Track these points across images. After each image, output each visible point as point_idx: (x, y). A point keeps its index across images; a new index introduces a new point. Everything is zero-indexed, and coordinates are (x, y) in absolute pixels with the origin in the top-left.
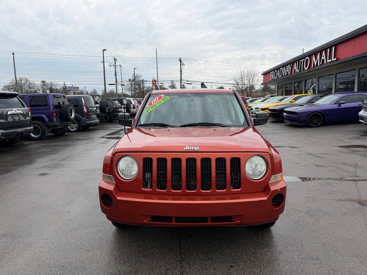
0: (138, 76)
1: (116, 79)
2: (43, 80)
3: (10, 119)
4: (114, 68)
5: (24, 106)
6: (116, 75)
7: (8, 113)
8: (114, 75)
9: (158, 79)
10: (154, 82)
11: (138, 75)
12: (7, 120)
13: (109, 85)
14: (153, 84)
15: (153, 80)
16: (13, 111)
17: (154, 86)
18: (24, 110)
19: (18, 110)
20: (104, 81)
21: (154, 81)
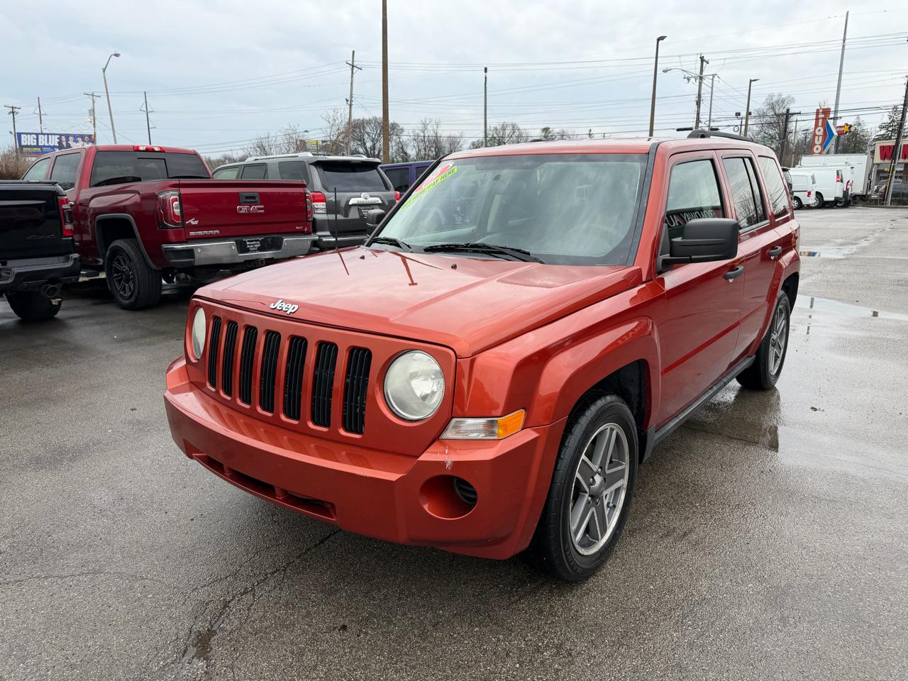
0: (783, 101)
1: (698, 114)
2: (545, 126)
3: (354, 214)
4: (698, 84)
5: (387, 188)
6: (698, 103)
7: (350, 203)
8: (695, 103)
9: (837, 104)
10: (821, 116)
11: (784, 96)
12: (347, 217)
13: (678, 130)
14: (817, 119)
15: (818, 110)
16: (360, 197)
17: (818, 129)
18: (386, 196)
19: (371, 196)
20: (649, 122)
21: (821, 111)
